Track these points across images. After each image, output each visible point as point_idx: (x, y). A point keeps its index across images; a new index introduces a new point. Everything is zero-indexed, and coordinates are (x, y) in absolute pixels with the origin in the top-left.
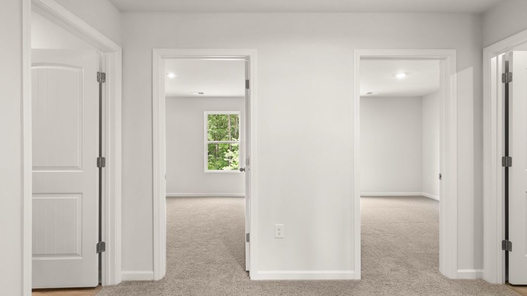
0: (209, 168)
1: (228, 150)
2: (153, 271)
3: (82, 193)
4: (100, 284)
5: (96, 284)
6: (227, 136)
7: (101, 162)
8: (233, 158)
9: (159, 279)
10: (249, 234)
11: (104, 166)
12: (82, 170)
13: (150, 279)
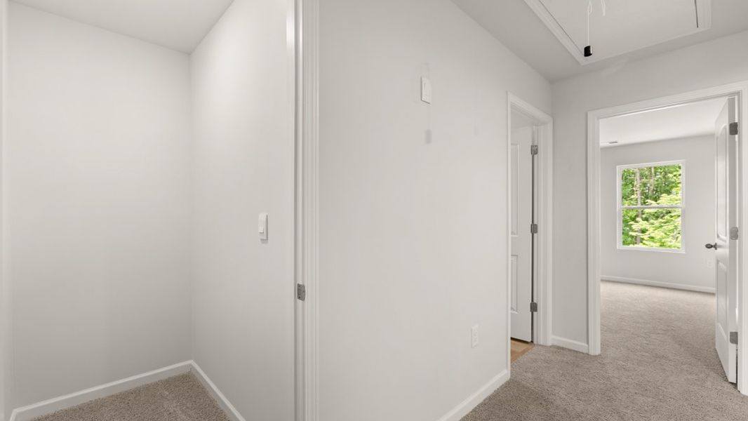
0: (624, 243)
1: (637, 219)
2: (588, 343)
3: (517, 256)
4: (532, 342)
5: (530, 340)
6: (633, 197)
7: (534, 229)
8: (648, 233)
9: (595, 354)
10: (736, 333)
11: (536, 232)
12: (517, 234)
13: (585, 351)
